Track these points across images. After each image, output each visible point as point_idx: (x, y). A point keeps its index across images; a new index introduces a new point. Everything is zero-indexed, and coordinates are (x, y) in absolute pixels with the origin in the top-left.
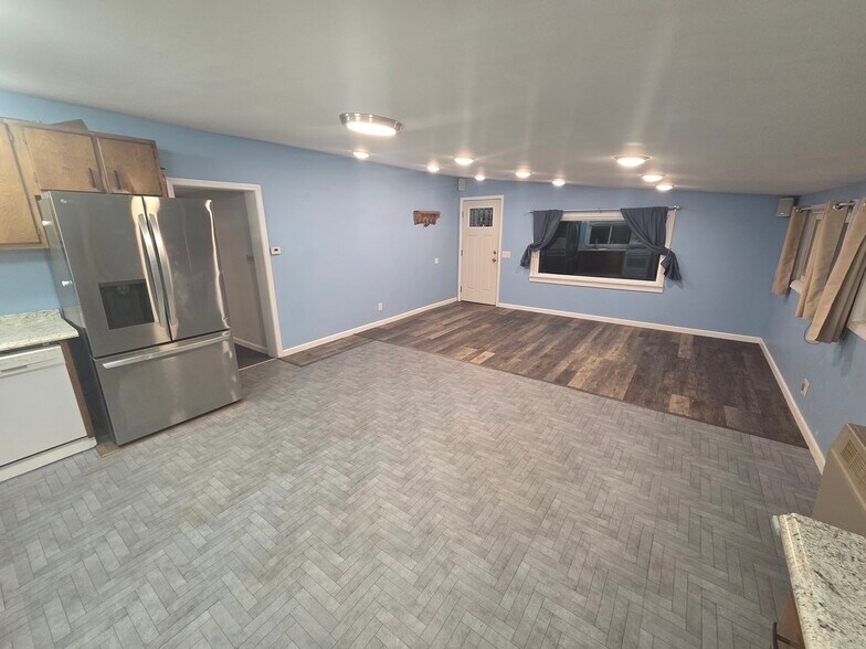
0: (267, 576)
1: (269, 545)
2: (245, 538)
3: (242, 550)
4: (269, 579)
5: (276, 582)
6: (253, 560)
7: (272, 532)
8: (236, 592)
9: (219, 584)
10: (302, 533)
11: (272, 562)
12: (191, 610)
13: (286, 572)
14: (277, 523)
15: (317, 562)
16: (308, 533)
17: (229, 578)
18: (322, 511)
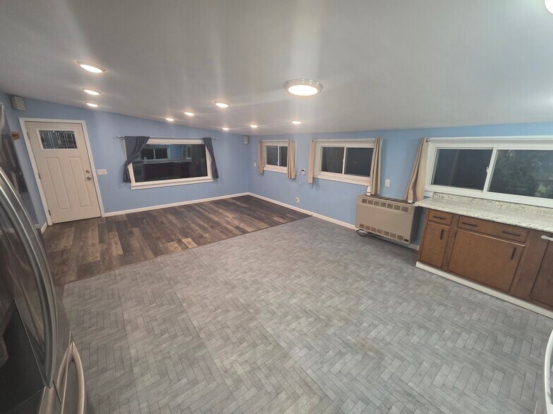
0: (381, 356)
1: (359, 357)
2: (354, 373)
3: (364, 373)
4: (381, 354)
5: (383, 351)
6: (371, 364)
7: (349, 357)
8: (393, 371)
9: (391, 381)
10: (349, 340)
11: (371, 354)
12: (410, 395)
13: (376, 346)
14: (342, 354)
15: (368, 333)
16: (349, 337)
17: (385, 376)
18: (331, 331)
